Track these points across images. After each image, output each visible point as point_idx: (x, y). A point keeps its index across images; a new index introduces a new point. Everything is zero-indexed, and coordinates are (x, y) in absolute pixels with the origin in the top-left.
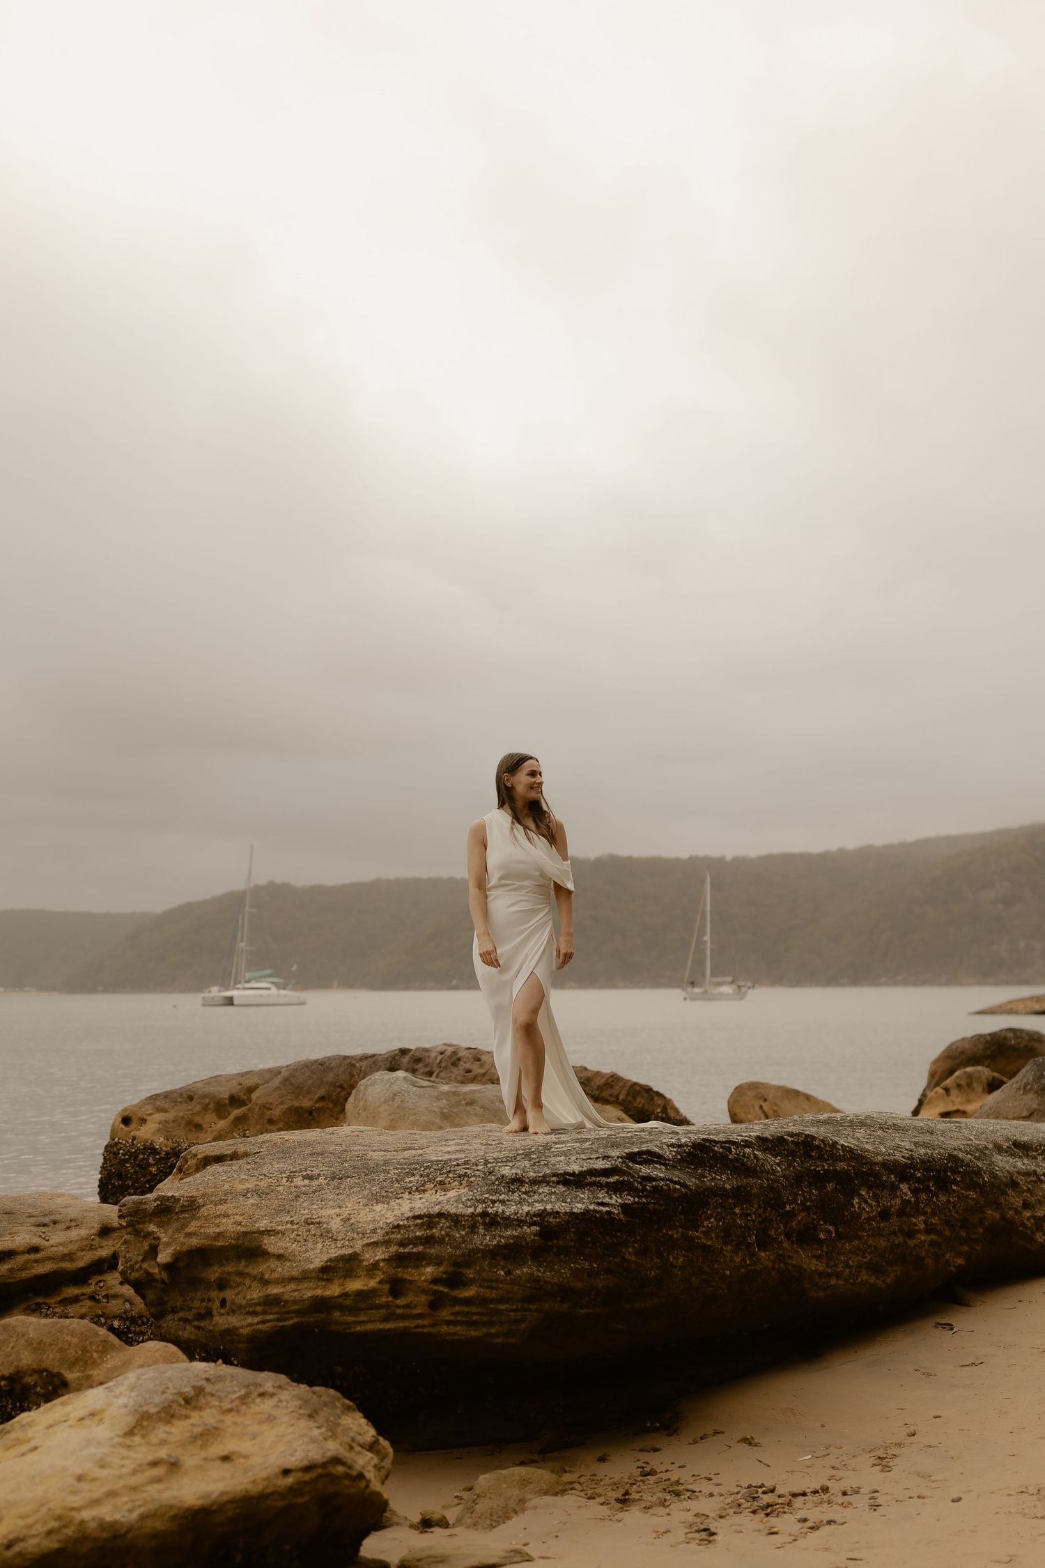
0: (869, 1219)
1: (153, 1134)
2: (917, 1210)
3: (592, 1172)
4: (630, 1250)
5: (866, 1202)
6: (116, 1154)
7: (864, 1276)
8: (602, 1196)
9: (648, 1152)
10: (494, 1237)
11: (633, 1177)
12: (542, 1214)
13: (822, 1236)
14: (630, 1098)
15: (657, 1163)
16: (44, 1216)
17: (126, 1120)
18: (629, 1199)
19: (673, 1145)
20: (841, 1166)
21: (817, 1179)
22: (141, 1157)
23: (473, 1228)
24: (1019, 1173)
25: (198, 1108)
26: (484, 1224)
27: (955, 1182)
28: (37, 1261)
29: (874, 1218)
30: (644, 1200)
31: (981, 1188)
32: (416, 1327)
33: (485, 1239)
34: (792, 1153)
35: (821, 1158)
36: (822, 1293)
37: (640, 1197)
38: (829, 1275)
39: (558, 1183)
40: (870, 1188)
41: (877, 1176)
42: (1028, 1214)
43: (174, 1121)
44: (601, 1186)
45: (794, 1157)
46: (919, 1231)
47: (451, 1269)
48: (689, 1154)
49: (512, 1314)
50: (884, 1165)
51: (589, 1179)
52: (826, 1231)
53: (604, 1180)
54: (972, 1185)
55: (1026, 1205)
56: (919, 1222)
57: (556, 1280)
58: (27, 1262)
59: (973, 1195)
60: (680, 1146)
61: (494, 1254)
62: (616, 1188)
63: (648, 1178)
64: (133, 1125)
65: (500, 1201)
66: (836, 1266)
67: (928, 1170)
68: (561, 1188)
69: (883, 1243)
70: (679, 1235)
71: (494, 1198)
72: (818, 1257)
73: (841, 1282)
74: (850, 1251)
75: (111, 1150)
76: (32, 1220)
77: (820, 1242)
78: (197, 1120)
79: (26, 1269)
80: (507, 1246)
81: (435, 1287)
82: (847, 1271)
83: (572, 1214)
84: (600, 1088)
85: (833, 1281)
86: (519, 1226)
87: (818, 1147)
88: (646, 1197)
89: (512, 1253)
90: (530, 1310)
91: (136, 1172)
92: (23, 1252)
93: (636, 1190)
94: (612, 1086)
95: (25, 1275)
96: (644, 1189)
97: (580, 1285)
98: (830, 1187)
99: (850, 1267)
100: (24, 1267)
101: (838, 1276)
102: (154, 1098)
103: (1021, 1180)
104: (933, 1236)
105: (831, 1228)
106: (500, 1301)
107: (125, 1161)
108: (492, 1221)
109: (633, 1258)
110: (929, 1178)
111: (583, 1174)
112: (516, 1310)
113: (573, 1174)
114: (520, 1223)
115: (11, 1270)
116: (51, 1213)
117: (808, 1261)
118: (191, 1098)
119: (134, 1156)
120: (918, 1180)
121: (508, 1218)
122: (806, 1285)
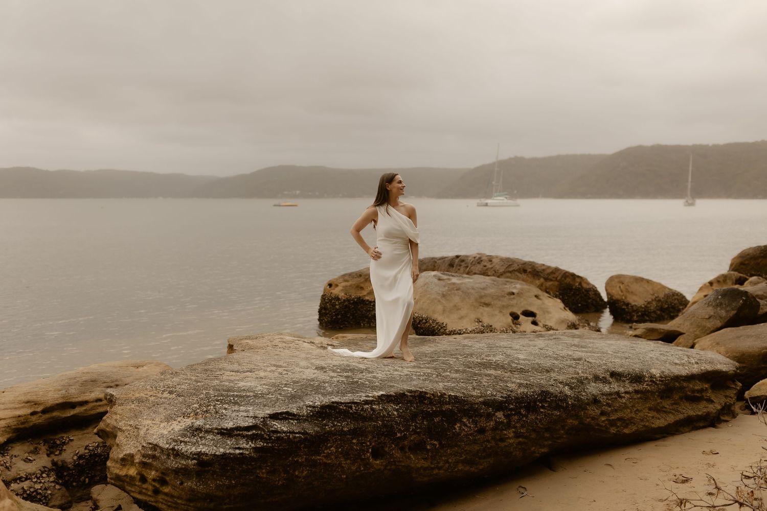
0: (466, 436)
1: (339, 292)
2: (508, 425)
3: (238, 428)
4: (264, 471)
5: (466, 425)
6: (325, 299)
7: (460, 467)
8: (243, 444)
9: (287, 413)
10: (177, 462)
11: (264, 431)
12: (199, 454)
13: (428, 447)
14: (563, 279)
15: (291, 419)
16: (112, 382)
17: (330, 285)
18: (260, 444)
19: (310, 406)
20: (445, 407)
21: (427, 416)
22: (333, 301)
23: (168, 455)
24: (603, 394)
25: (363, 280)
26: (173, 454)
27: (543, 407)
28: (100, 406)
29: (471, 435)
30: (270, 445)
31: (565, 409)
32: (149, 501)
33: (173, 463)
34: (410, 402)
35: (431, 403)
36: (426, 479)
37: (267, 443)
38: (433, 468)
39: (218, 433)
40: (470, 417)
41: (476, 410)
42: (603, 419)
43: (350, 286)
44: (243, 437)
45: (411, 403)
46: (509, 438)
47: (160, 475)
48: (318, 412)
49: (183, 506)
50: (484, 403)
51: (236, 432)
52: (432, 444)
53: (245, 433)
54: (558, 407)
55: (603, 413)
56: (510, 433)
57: (205, 491)
58: (94, 406)
59: (557, 413)
60: (314, 407)
61: (177, 472)
62: (253, 438)
63: (276, 432)
64: (333, 288)
65: (184, 442)
66: (439, 463)
67: (520, 403)
68: (219, 437)
69: (477, 447)
70: (303, 460)
71: (182, 439)
72: (425, 459)
73: (442, 472)
74: (451, 454)
75: (323, 297)
76: (105, 385)
77: (428, 451)
78: (362, 285)
79: (94, 409)
80: (181, 469)
81: (154, 483)
82: (447, 465)
83: (215, 455)
84: (549, 274)
85: (436, 471)
86: (187, 459)
87: (429, 398)
88: (272, 443)
89: (184, 472)
90: (190, 506)
91: (330, 308)
92: (92, 402)
93: (265, 439)
94: (555, 273)
95: (93, 412)
96: (270, 438)
97: (221, 494)
98: (436, 420)
99: (450, 463)
100: (92, 409)
101: (439, 468)
102: (345, 275)
103: (603, 399)
104: (521, 439)
105: (435, 442)
106: (178, 498)
107: (327, 302)
108: (177, 454)
109: (265, 476)
110: (521, 408)
111: (232, 429)
112: (184, 505)
113: (226, 429)
114: (188, 458)
115: (86, 410)
116: (116, 381)
117: (417, 461)
118: (360, 276)
119: (330, 301)
120: (511, 410)
121: (183, 454)
122: (414, 475)
